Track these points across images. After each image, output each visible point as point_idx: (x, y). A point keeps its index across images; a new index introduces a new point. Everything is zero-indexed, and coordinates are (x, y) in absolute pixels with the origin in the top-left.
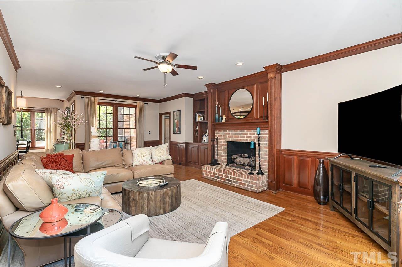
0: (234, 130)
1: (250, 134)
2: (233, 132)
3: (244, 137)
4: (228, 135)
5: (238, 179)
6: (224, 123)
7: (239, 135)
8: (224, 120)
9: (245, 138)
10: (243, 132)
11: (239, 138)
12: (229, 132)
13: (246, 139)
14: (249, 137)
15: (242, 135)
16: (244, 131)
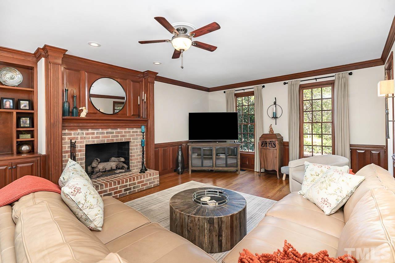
0: (102, 129)
1: (125, 132)
2: (100, 131)
3: (118, 136)
4: (90, 136)
5: (139, 183)
6: (83, 119)
7: (111, 135)
8: (83, 115)
9: (119, 138)
10: (116, 131)
11: (111, 138)
12: (92, 131)
13: (121, 139)
14: (124, 136)
15: (114, 134)
16: (118, 130)
